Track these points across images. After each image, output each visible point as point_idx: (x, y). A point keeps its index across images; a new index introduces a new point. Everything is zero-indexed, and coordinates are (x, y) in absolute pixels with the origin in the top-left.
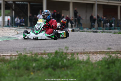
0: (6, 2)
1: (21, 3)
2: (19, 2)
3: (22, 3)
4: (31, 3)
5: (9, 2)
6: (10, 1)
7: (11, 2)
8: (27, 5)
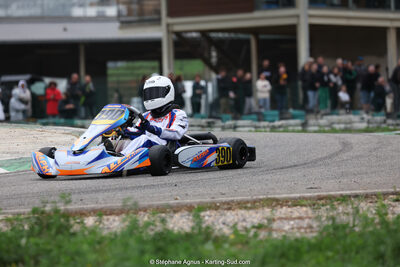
0: (178, 34)
1: (226, 35)
2: (220, 35)
3: (233, 35)
4: (262, 37)
5: (189, 35)
6: (191, 31)
7: (194, 35)
8: (248, 42)
